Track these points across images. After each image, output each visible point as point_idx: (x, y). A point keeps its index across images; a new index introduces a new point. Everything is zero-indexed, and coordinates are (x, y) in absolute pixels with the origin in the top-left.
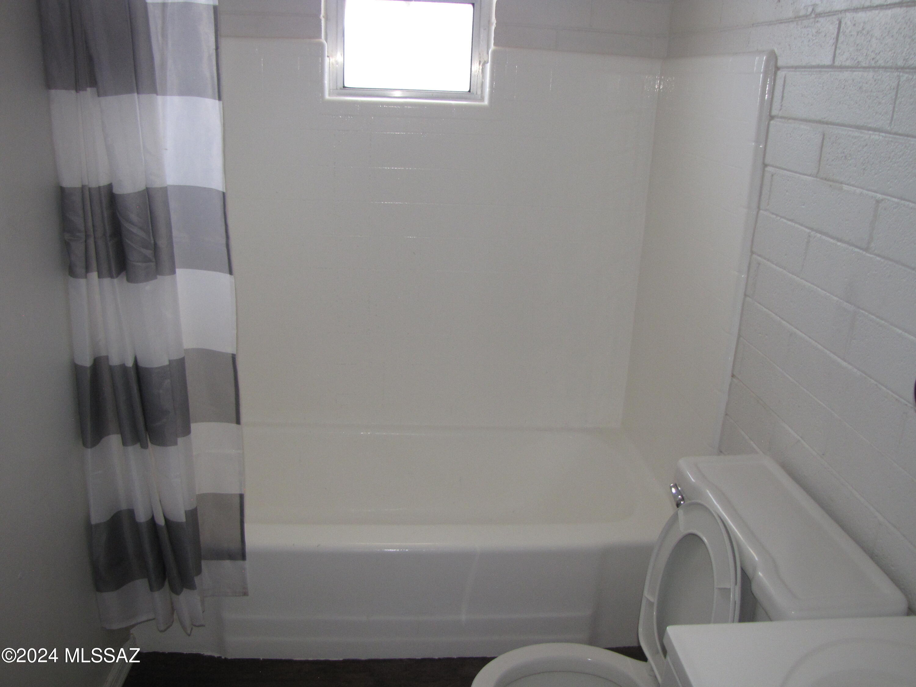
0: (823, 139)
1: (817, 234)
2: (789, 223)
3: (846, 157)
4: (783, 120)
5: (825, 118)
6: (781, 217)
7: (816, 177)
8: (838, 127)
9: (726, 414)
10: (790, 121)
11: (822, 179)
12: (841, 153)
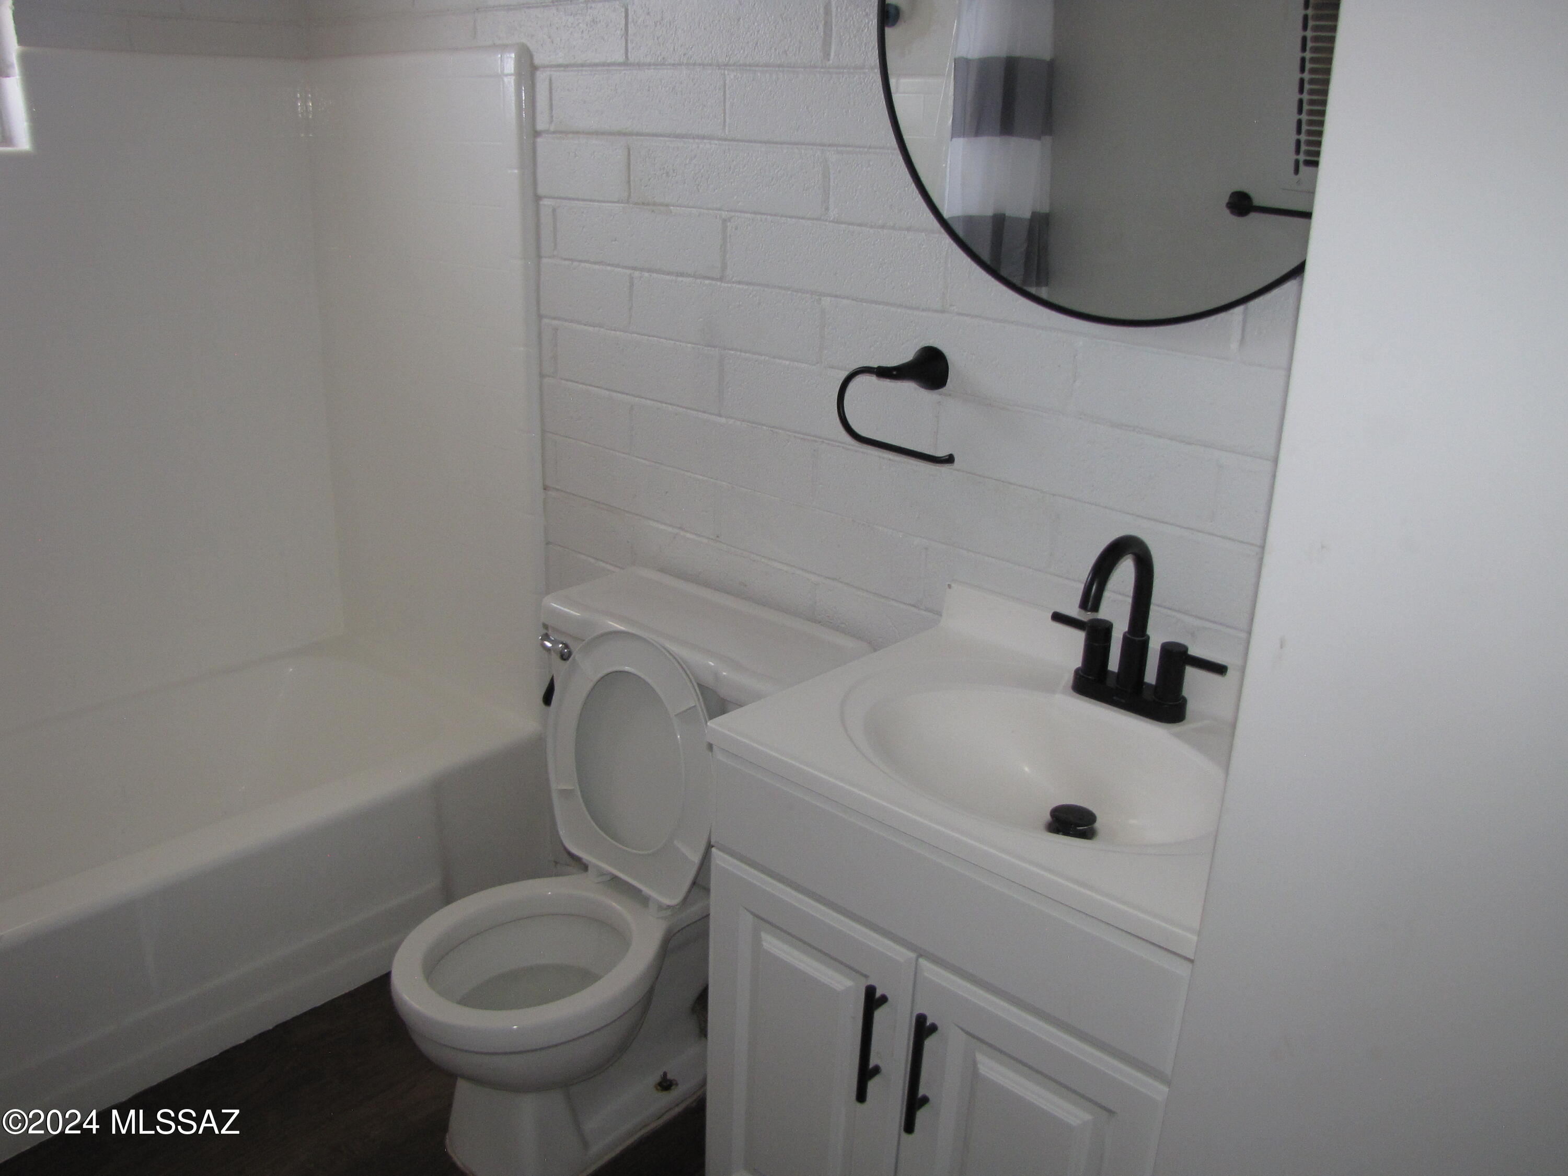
0: (629, 155)
1: (643, 273)
2: (597, 267)
3: (667, 173)
4: (558, 135)
5: (626, 129)
6: (581, 261)
7: (628, 202)
8: (647, 138)
9: (548, 543)
10: (570, 136)
11: (636, 204)
12: (660, 170)
